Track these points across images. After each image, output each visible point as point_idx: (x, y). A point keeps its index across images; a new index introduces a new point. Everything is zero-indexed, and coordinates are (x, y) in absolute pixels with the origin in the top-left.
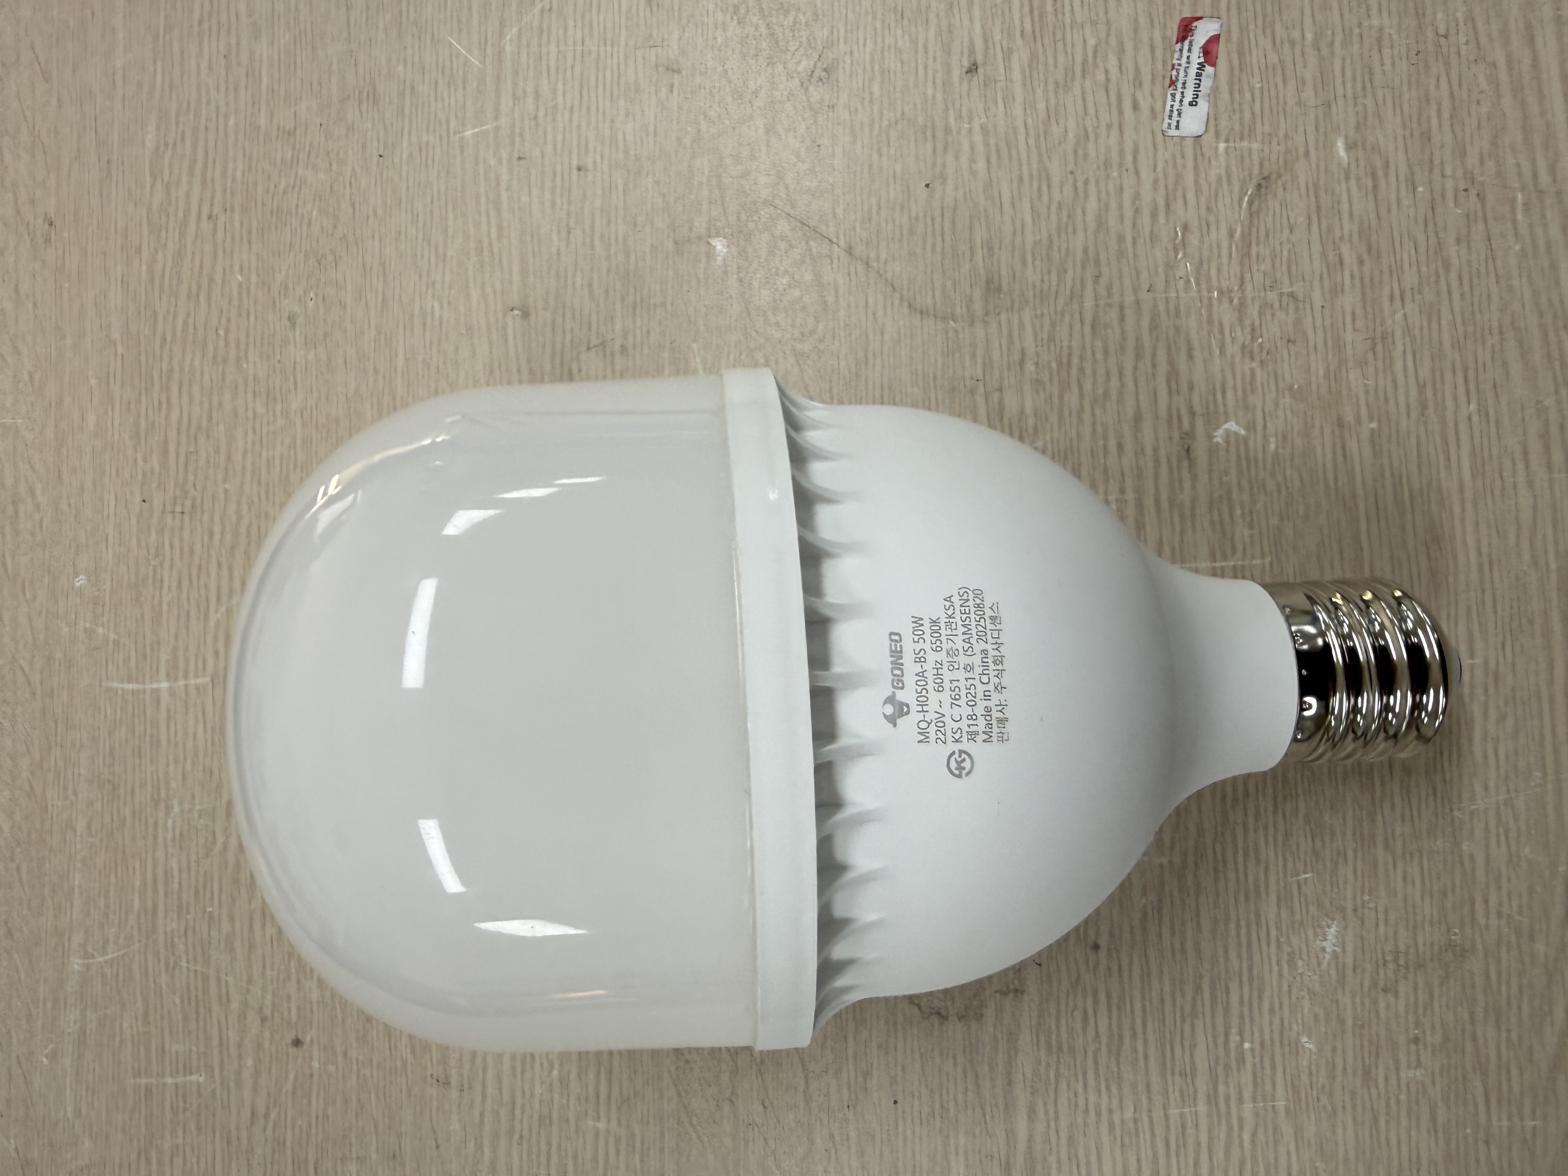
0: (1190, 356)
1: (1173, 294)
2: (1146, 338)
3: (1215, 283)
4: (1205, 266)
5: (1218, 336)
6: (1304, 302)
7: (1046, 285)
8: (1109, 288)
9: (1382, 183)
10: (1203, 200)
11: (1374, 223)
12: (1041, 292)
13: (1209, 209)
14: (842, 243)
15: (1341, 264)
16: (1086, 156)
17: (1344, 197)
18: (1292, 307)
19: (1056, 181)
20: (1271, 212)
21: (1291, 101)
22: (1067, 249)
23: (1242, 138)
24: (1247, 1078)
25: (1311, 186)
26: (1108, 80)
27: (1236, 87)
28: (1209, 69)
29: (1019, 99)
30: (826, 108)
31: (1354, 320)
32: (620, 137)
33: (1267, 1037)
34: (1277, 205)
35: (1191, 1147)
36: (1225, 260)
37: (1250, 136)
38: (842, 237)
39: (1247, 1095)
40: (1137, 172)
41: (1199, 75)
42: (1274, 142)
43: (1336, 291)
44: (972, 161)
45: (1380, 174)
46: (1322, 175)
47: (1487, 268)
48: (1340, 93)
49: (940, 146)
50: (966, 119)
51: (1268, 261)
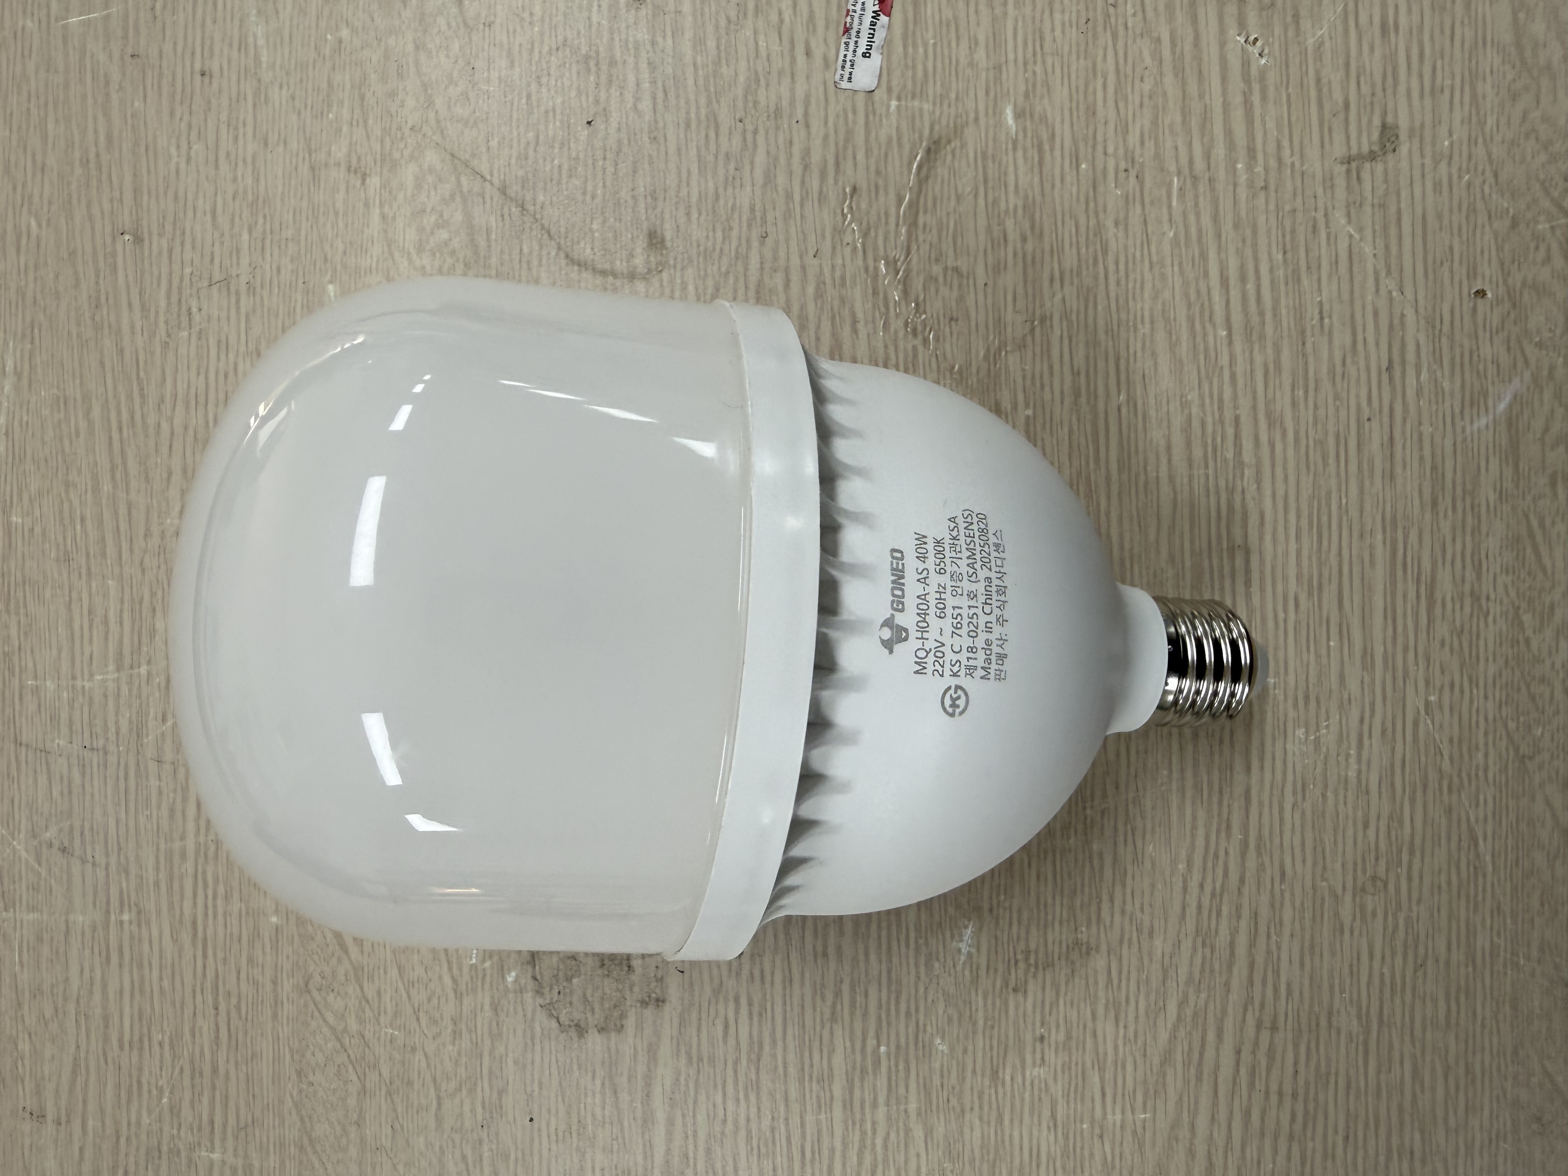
0: (855, 331)
1: (840, 261)
2: (811, 308)
3: (881, 252)
4: (872, 233)
5: (883, 309)
6: (968, 278)
7: (710, 244)
8: (775, 251)
9: (1047, 157)
10: (872, 161)
11: (1038, 198)
12: (706, 249)
13: (878, 172)
14: (496, 181)
15: (1006, 240)
16: (756, 103)
17: (1011, 169)
18: (956, 282)
19: (724, 130)
20: (939, 180)
21: (963, 61)
22: (734, 206)
23: (913, 97)
24: (882, 1083)
25: (979, 155)
26: (781, 21)
27: (910, 42)
28: (884, 19)
29: (689, 35)
30: (481, 26)
31: (1015, 300)
32: (251, 39)
33: (903, 1041)
34: (946, 172)
35: (825, 1152)
36: (892, 227)
37: (921, 96)
38: (496, 175)
39: (881, 1099)
40: (807, 126)
41: (873, 24)
42: (945, 106)
43: (998, 269)
44: (637, 99)
45: (1047, 147)
46: (991, 144)
47: (1142, 255)
48: (1011, 56)
49: (603, 78)
50: (632, 52)
51: (935, 231)
